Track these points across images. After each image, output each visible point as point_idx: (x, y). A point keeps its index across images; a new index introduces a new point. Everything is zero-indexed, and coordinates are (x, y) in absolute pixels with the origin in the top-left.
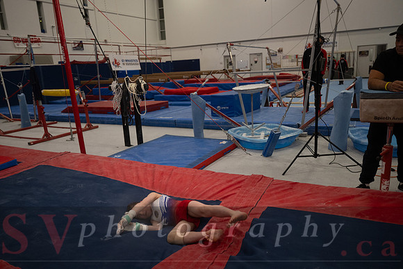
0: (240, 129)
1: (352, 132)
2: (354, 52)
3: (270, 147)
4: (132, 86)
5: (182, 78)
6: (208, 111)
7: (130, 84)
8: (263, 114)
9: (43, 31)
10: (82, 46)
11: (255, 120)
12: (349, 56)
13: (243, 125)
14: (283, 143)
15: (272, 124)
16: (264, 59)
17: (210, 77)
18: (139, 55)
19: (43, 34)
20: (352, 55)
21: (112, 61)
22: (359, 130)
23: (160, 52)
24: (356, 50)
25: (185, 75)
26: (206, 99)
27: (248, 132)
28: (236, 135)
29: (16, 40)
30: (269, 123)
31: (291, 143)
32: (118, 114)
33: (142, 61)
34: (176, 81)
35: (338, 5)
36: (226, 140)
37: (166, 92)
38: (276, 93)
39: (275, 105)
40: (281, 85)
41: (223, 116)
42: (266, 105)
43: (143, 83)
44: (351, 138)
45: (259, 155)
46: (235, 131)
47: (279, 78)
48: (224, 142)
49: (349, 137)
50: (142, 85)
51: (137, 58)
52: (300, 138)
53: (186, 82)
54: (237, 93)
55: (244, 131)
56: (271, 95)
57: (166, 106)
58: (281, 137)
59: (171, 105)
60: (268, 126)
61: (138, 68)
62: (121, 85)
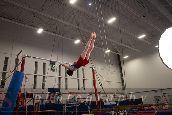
5: (137, 108)
10: (92, 95)
18: (115, 98)
19: (78, 91)
21: (104, 100)
29: (70, 93)
34: (134, 110)
53: (139, 110)
61: (115, 103)
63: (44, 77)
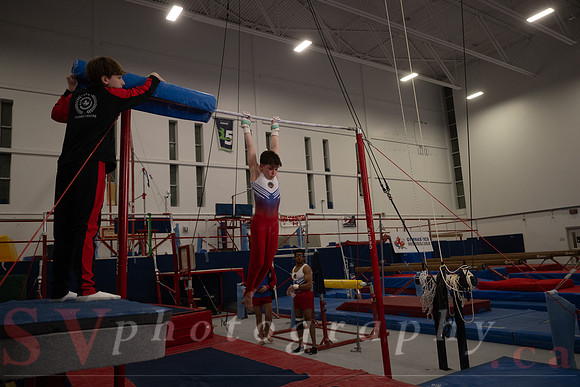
5: (503, 264)
10: (355, 223)
18: (430, 231)
19: (311, 211)
21: (393, 240)
25: (509, 259)
29: (283, 219)
32: (429, 318)
33: (434, 239)
34: (493, 268)
51: (427, 235)
53: (510, 270)
57: (488, 308)
59: (494, 306)
61: (430, 249)
63: (200, 169)
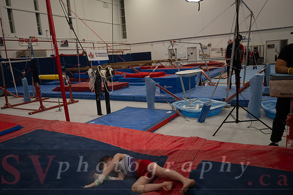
0: (181, 103)
1: (264, 104)
2: (264, 46)
3: (204, 115)
4: (103, 72)
5: (138, 66)
6: (158, 90)
7: (101, 71)
8: (198, 91)
9: (40, 33)
10: (67, 44)
11: (192, 95)
12: (260, 49)
13: (183, 99)
14: (213, 112)
15: (204, 99)
16: (198, 52)
17: (159, 64)
18: (107, 50)
19: (40, 36)
20: (262, 48)
21: (88, 54)
22: (269, 102)
23: (122, 47)
24: (265, 44)
25: (141, 64)
26: (156, 80)
27: (187, 104)
28: (178, 107)
29: (21, 40)
30: (202, 98)
31: (218, 112)
32: (93, 92)
33: (109, 54)
34: (134, 68)
35: (252, 12)
36: (170, 111)
37: (127, 76)
38: (207, 76)
39: (206, 85)
40: (210, 70)
41: (168, 93)
42: (200, 84)
43: (111, 70)
44: (263, 109)
45: (195, 121)
46: (177, 104)
47: (209, 65)
48: (170, 112)
49: (262, 107)
50: (110, 71)
51: (106, 51)
52: (225, 109)
53: (141, 68)
54: (178, 76)
55: (184, 104)
56: (203, 77)
57: (127, 86)
58: (212, 108)
59: (130, 85)
60: (202, 100)
61: (107, 59)
62: (95, 71)
